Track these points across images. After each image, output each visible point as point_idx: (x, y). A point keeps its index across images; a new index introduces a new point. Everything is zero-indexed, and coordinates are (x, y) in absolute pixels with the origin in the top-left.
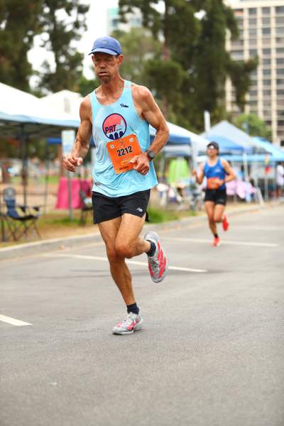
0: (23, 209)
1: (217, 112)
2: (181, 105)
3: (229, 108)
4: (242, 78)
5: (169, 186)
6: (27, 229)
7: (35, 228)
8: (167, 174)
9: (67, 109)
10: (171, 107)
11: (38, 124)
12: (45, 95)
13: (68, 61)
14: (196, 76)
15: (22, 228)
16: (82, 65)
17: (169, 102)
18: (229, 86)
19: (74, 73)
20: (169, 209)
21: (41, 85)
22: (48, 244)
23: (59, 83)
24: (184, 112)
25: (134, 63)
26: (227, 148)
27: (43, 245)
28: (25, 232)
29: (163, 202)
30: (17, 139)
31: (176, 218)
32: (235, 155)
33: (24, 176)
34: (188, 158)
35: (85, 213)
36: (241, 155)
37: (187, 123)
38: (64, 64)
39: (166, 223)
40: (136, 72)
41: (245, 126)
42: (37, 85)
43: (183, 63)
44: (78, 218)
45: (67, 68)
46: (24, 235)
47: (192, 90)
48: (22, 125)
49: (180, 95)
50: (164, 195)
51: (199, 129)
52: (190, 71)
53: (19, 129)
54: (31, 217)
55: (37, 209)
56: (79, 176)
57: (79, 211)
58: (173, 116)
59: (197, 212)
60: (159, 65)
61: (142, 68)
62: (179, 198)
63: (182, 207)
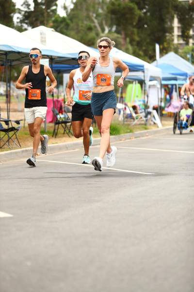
0: (7, 122)
1: (165, 45)
2: (137, 38)
3: (176, 41)
4: (187, 17)
5: (126, 104)
6: (10, 138)
7: (16, 138)
8: (124, 95)
9: (43, 41)
10: (128, 40)
11: (19, 53)
12: (26, 30)
13: (44, 2)
14: (149, 14)
15: (6, 138)
16: (56, 5)
17: (126, 36)
18: (176, 23)
19: (49, 11)
20: (125, 123)
21: (22, 22)
22: (27, 151)
23: (37, 20)
24: (139, 44)
25: (99, 4)
26: (173, 74)
27: (23, 151)
28: (8, 141)
29: (121, 118)
30: (2, 65)
31: (131, 131)
32: (180, 79)
33: (8, 95)
34: (142, 82)
35: (57, 126)
36: (185, 80)
37: (141, 53)
38: (41, 4)
39: (122, 135)
40: (100, 11)
41: (189, 56)
42: (19, 20)
43: (138, 4)
44: (52, 130)
45: (44, 7)
46: (7, 143)
47: (146, 26)
48: (7, 53)
49: (135, 30)
50: (122, 112)
51: (151, 58)
52: (145, 11)
53: (4, 57)
54: (13, 129)
55: (18, 122)
56: (53, 95)
57: (52, 125)
58: (130, 47)
59: (148, 126)
60: (119, 5)
61: (105, 8)
62: (134, 115)
63: (136, 121)
